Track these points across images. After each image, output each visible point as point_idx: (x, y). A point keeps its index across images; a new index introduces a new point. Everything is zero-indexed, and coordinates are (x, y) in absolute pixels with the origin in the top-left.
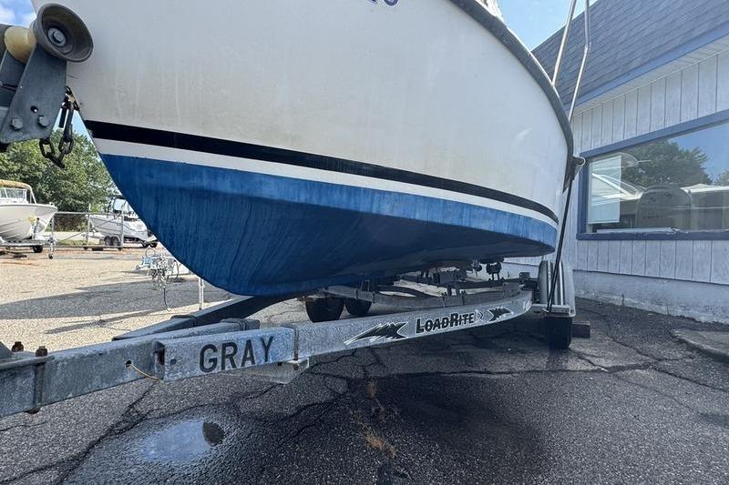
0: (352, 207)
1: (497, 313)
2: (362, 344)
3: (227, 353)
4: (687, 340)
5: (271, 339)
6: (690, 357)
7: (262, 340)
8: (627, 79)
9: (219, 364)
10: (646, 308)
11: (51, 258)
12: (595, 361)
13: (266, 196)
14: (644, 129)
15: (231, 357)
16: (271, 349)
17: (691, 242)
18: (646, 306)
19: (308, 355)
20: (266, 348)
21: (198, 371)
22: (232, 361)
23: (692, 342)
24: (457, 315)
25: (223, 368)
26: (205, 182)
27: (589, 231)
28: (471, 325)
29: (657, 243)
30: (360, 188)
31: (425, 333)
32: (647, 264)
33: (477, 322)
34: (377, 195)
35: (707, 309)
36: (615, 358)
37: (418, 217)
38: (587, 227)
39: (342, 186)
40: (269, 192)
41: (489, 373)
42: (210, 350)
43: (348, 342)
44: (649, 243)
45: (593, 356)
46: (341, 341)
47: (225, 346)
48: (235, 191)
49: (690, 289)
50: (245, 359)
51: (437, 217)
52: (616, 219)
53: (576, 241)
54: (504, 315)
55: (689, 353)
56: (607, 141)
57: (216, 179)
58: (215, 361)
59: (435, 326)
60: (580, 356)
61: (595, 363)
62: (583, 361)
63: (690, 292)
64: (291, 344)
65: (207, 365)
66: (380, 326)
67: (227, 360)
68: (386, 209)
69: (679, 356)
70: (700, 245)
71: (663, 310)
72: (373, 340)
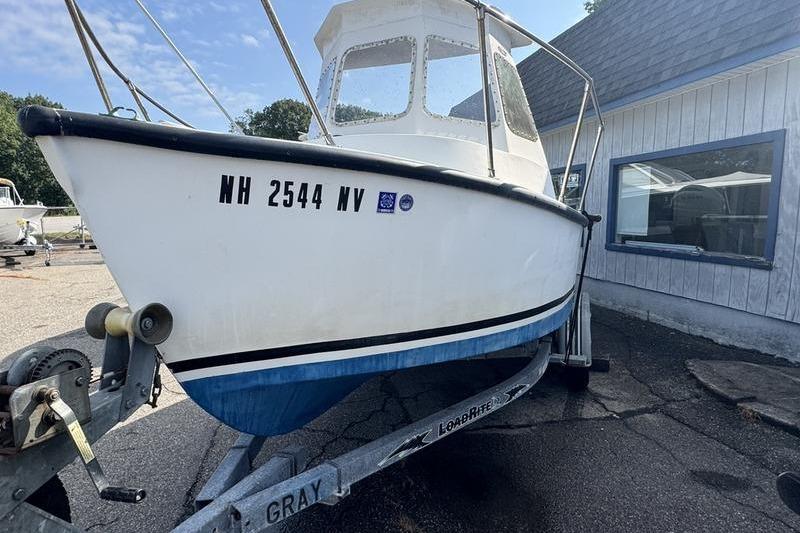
0: (380, 369)
1: (512, 393)
2: (394, 460)
3: (287, 503)
4: (697, 375)
5: (319, 481)
6: (697, 397)
7: (313, 485)
8: (657, 91)
9: (281, 514)
10: (669, 325)
11: (48, 265)
12: (608, 404)
13: (309, 379)
14: (673, 144)
15: (289, 506)
16: (319, 490)
17: (713, 265)
18: (670, 323)
19: (349, 484)
20: (316, 490)
21: (267, 525)
22: (291, 509)
23: (702, 379)
24: (475, 408)
25: (284, 515)
26: (261, 381)
27: (618, 241)
28: (490, 411)
29: (681, 263)
30: (386, 354)
31: (447, 433)
32: (672, 282)
33: (494, 408)
34: (401, 355)
35: (724, 332)
36: (628, 400)
37: (436, 361)
38: (616, 238)
39: (371, 356)
40: (310, 376)
41: (509, 427)
42: (274, 506)
43: (381, 464)
44: (674, 261)
45: (608, 399)
46: (375, 465)
47: (284, 499)
48: (285, 382)
49: (711, 310)
50: (300, 504)
51: (454, 356)
52: (644, 231)
53: (605, 251)
54: (520, 392)
55: (697, 391)
56: (637, 150)
57: (268, 377)
58: (278, 513)
59: (456, 424)
60: (596, 398)
61: (609, 408)
62: (597, 405)
63: (710, 314)
64: (335, 481)
65: (272, 518)
66: (408, 441)
67: (287, 509)
68: (409, 363)
69: (687, 395)
70: (721, 269)
71: (684, 328)
72: (402, 455)
